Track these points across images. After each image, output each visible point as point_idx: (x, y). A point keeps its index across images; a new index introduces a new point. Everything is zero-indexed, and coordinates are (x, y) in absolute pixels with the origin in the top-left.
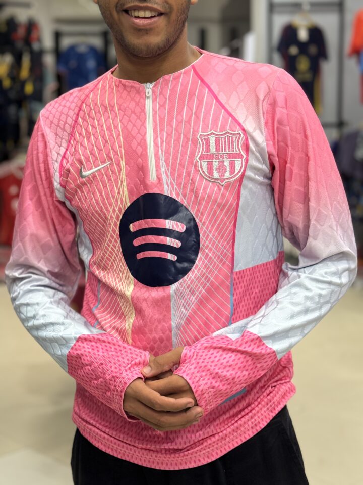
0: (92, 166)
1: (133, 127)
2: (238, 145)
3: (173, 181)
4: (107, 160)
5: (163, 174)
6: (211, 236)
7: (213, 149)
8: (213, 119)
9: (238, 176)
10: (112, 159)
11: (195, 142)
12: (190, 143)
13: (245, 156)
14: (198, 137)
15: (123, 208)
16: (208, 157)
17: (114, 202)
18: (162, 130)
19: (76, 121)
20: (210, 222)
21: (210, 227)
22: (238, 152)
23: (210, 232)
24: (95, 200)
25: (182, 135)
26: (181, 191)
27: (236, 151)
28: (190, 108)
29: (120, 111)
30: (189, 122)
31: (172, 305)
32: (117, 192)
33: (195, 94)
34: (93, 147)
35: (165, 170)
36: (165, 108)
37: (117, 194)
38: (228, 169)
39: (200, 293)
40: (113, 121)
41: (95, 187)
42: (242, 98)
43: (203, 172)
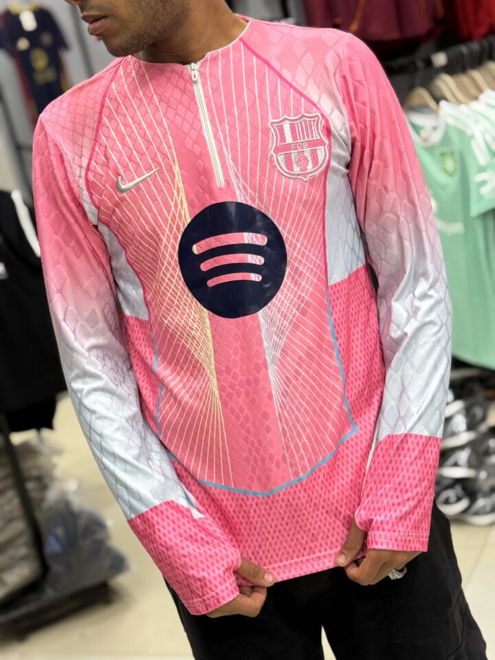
0: (134, 177)
1: (183, 121)
2: (318, 130)
3: (245, 184)
4: (153, 166)
5: (232, 177)
6: (298, 246)
7: (289, 139)
8: (282, 101)
9: (322, 168)
10: (160, 164)
11: (266, 132)
12: (260, 133)
13: (327, 142)
14: (269, 125)
15: (181, 226)
16: (283, 148)
17: (170, 219)
18: (222, 122)
20: (296, 229)
21: (297, 235)
22: (319, 138)
23: (297, 240)
24: (144, 219)
25: (249, 125)
26: (257, 195)
27: (316, 137)
28: (251, 91)
29: (162, 103)
30: (253, 107)
32: (173, 205)
33: (253, 74)
34: (132, 152)
35: (234, 170)
36: (220, 94)
37: (173, 208)
38: (310, 159)
39: (294, 316)
40: (154, 116)
41: (141, 202)
42: (310, 73)
43: (281, 167)
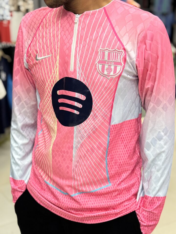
0: (42, 55)
1: (66, 38)
2: (120, 58)
3: (82, 72)
4: (50, 53)
5: (77, 68)
6: (98, 105)
7: (106, 58)
8: (109, 41)
9: (117, 75)
10: (52, 54)
11: (97, 53)
12: (94, 53)
13: (123, 64)
14: (99, 50)
15: (55, 81)
16: (102, 62)
17: (51, 77)
18: (80, 43)
19: (39, 27)
20: (99, 98)
21: (99, 100)
22: (120, 61)
23: (98, 103)
24: (42, 74)
25: (91, 48)
26: (86, 78)
27: (119, 61)
28: (98, 33)
29: (61, 28)
30: (95, 40)
31: (74, 136)
32: (53, 72)
33: (102, 25)
34: (44, 45)
35: (79, 66)
36: (84, 31)
37: (53, 73)
38: (113, 70)
39: (89, 133)
40: (56, 32)
41: (42, 66)
42: (128, 31)
43: (99, 70)
